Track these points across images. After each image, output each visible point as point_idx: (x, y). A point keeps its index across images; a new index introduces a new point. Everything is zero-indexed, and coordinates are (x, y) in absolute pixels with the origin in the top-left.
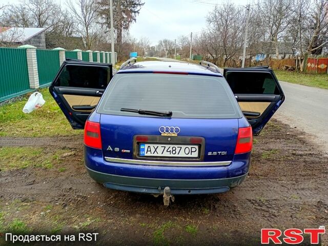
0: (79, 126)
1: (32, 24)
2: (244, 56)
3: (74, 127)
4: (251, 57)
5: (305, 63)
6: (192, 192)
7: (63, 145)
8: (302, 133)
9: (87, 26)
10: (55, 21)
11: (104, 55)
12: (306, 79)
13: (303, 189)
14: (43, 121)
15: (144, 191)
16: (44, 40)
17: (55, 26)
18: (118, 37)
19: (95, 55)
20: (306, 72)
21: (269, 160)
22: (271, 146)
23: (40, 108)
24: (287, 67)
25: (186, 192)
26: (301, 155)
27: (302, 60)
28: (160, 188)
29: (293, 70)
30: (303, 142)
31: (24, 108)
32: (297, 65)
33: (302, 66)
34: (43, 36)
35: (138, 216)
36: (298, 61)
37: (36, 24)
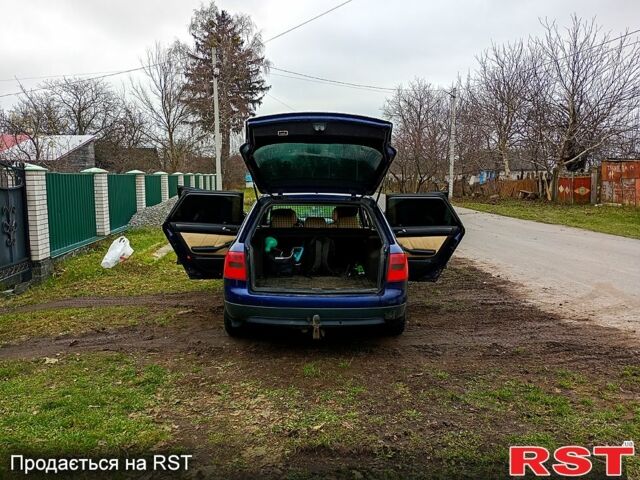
0: (199, 274)
1: (63, 127)
2: (452, 176)
3: (192, 276)
4: (464, 178)
5: (554, 186)
6: (344, 323)
7: (174, 303)
8: (504, 282)
9: (170, 130)
10: (108, 122)
11: (201, 178)
12: (551, 213)
13: (480, 335)
14: (136, 278)
15: (292, 323)
16: (93, 156)
17: (109, 131)
18: (224, 146)
19: (187, 179)
20: (557, 201)
21: (449, 311)
22: (458, 298)
23: (125, 260)
24: (526, 194)
25: (337, 323)
26: (491, 305)
27: (549, 181)
28: (309, 319)
29: (535, 197)
30: (500, 291)
31: (104, 261)
32: (540, 190)
33: (549, 190)
34: (91, 148)
35: (285, 358)
36: (543, 182)
37: (72, 127)
